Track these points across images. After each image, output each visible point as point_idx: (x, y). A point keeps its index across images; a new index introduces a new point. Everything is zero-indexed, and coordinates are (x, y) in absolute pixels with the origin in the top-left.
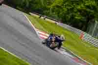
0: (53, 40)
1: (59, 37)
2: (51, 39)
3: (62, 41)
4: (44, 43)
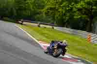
0: (56, 47)
1: (62, 42)
2: (53, 46)
3: (65, 46)
4: (46, 53)
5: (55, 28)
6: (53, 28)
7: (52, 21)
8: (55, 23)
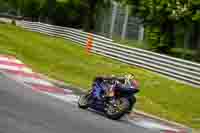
5: (18, 23)
6: (13, 23)
7: (13, 10)
8: (19, 12)
